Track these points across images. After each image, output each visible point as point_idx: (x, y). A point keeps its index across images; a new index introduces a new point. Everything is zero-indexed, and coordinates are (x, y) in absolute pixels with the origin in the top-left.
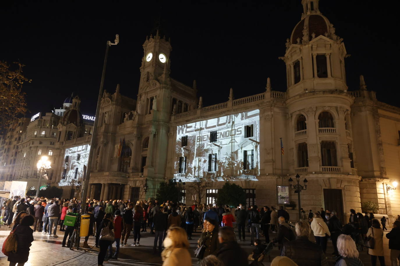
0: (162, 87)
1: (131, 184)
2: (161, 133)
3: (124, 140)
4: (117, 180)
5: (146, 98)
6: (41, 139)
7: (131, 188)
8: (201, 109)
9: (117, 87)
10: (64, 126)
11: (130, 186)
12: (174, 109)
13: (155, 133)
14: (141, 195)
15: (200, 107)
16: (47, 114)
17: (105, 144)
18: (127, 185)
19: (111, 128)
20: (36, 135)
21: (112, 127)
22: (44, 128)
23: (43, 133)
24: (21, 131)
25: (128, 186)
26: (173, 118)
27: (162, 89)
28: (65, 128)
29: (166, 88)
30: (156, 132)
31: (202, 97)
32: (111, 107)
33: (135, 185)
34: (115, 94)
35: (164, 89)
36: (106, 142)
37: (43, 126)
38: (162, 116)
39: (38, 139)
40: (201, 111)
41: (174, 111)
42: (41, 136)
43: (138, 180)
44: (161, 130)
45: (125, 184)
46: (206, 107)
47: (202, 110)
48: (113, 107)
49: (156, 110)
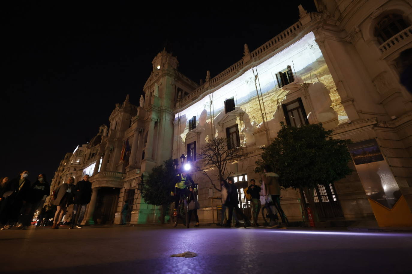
0: (164, 75)
1: (126, 186)
2: (164, 120)
3: (127, 141)
4: (107, 181)
5: (149, 92)
6: (75, 166)
7: (126, 191)
8: (209, 82)
9: (127, 97)
10: (89, 149)
11: (125, 190)
12: (179, 96)
13: (156, 121)
14: (136, 199)
15: (208, 80)
16: (83, 145)
17: (111, 150)
18: (122, 188)
19: (118, 135)
20: (72, 164)
21: (119, 133)
22: (79, 157)
23: (78, 161)
24: (65, 164)
25: (123, 190)
26: (178, 104)
27: (165, 76)
28: (89, 150)
29: (169, 75)
30: (158, 119)
31: (209, 71)
32: (120, 114)
33: (131, 186)
34: (125, 103)
35: (166, 76)
36: (112, 148)
37: (79, 155)
38: (165, 103)
39: (73, 167)
40: (210, 84)
41: (179, 97)
42: (76, 163)
43: (133, 179)
44: (164, 117)
45: (121, 187)
46: (216, 77)
47: (211, 82)
48: (121, 114)
49: (157, 96)
